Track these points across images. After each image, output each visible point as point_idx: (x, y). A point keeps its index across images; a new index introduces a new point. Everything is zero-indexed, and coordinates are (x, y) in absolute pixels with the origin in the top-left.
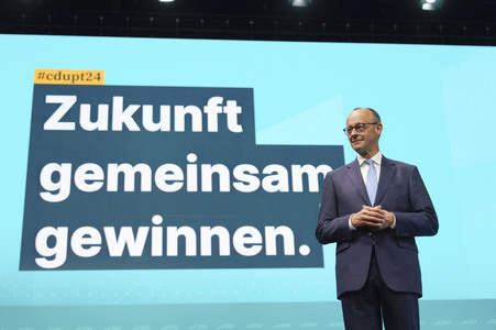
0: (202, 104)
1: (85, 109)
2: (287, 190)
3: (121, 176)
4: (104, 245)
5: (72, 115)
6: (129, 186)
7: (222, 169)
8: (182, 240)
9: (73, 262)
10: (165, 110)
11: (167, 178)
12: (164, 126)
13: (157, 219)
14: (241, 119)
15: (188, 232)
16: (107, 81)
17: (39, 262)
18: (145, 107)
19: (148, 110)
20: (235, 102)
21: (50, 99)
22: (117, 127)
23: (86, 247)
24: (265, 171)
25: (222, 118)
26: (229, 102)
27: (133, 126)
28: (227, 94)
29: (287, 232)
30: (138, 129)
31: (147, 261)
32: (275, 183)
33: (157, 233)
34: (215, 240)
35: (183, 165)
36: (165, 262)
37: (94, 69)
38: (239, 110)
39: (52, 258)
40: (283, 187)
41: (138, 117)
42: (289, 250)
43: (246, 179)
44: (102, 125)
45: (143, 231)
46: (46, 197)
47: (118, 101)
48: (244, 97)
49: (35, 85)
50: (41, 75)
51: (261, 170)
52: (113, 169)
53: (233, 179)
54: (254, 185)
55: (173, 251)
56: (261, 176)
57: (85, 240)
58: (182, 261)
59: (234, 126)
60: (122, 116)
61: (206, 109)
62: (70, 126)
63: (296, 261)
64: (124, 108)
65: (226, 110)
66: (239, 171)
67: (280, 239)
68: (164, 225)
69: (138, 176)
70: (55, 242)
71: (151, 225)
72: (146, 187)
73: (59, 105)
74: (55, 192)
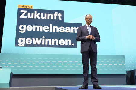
0: (53, 14)
1: (29, 14)
2: (70, 32)
3: (36, 28)
4: (32, 42)
5: (26, 15)
6: (38, 30)
7: (57, 27)
8: (48, 41)
9: (26, 45)
10: (45, 14)
11: (46, 29)
12: (45, 18)
14: (61, 17)
15: (50, 40)
16: (33, 8)
17: (19, 45)
18: (41, 14)
19: (42, 14)
20: (60, 14)
21: (21, 11)
22: (35, 18)
23: (29, 42)
24: (66, 28)
25: (57, 17)
27: (39, 18)
28: (59, 12)
29: (70, 41)
30: (40, 18)
31: (41, 45)
32: (68, 31)
33: (43, 40)
34: (55, 42)
35: (49, 26)
36: (45, 46)
37: (31, 5)
38: (61, 15)
39: (22, 44)
40: (69, 32)
41: (40, 16)
42: (70, 44)
43: (62, 29)
44: (32, 17)
45: (40, 39)
46: (20, 32)
47: (36, 12)
48: (62, 12)
49: (18, 8)
50: (19, 6)
51: (65, 28)
52: (35, 26)
53: (59, 30)
54: (63, 31)
55: (46, 44)
56: (65, 29)
57: (29, 41)
58: (48, 46)
59: (60, 19)
60: (37, 16)
61: (54, 15)
62: (26, 17)
63: (72, 47)
64: (37, 14)
65: (58, 15)
66: (60, 28)
67: (68, 42)
68: (45, 38)
69: (40, 28)
70: (22, 41)
71: (42, 38)
72: (41, 30)
73: (23, 12)
74: (23, 31)
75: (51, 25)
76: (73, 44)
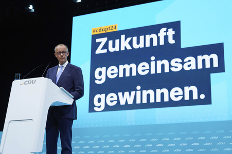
0: (157, 32)
1: (111, 42)
2: (195, 68)
3: (124, 70)
4: (118, 100)
5: (106, 46)
6: (128, 74)
7: (166, 62)
8: (148, 96)
9: (108, 108)
10: (142, 38)
11: (142, 69)
12: (141, 45)
13: (139, 88)
14: (174, 37)
15: (151, 92)
16: (118, 29)
17: (96, 109)
18: (134, 38)
20: (172, 29)
21: (98, 40)
22: (123, 49)
24: (185, 61)
25: (166, 38)
26: (169, 30)
27: (129, 48)
28: (168, 26)
29: (194, 89)
30: (131, 48)
31: (135, 106)
32: (189, 66)
33: (139, 93)
34: (162, 94)
35: (149, 62)
36: (142, 106)
37: (114, 24)
38: (174, 32)
39: (99, 107)
40: (193, 67)
41: (131, 43)
42: (195, 97)
43: (176, 65)
44: (117, 49)
45: (133, 93)
46: (97, 82)
47: (123, 37)
48: (176, 26)
49: (92, 35)
50: (94, 31)
51: (183, 60)
52: (122, 67)
53: (170, 66)
54: (180, 67)
55: (145, 101)
56: (183, 63)
57: (111, 98)
58: (149, 105)
59: (171, 41)
60: (124, 44)
61: (159, 35)
62: (105, 51)
63: (199, 102)
64: (125, 40)
65: (168, 33)
66: (173, 62)
67: (191, 92)
68: (141, 90)
69: (131, 69)
70: (101, 100)
71: (136, 90)
72: (134, 74)
73: (101, 42)
74: (100, 80)
75: (153, 58)
76: (202, 96)
